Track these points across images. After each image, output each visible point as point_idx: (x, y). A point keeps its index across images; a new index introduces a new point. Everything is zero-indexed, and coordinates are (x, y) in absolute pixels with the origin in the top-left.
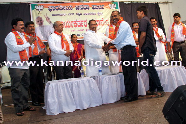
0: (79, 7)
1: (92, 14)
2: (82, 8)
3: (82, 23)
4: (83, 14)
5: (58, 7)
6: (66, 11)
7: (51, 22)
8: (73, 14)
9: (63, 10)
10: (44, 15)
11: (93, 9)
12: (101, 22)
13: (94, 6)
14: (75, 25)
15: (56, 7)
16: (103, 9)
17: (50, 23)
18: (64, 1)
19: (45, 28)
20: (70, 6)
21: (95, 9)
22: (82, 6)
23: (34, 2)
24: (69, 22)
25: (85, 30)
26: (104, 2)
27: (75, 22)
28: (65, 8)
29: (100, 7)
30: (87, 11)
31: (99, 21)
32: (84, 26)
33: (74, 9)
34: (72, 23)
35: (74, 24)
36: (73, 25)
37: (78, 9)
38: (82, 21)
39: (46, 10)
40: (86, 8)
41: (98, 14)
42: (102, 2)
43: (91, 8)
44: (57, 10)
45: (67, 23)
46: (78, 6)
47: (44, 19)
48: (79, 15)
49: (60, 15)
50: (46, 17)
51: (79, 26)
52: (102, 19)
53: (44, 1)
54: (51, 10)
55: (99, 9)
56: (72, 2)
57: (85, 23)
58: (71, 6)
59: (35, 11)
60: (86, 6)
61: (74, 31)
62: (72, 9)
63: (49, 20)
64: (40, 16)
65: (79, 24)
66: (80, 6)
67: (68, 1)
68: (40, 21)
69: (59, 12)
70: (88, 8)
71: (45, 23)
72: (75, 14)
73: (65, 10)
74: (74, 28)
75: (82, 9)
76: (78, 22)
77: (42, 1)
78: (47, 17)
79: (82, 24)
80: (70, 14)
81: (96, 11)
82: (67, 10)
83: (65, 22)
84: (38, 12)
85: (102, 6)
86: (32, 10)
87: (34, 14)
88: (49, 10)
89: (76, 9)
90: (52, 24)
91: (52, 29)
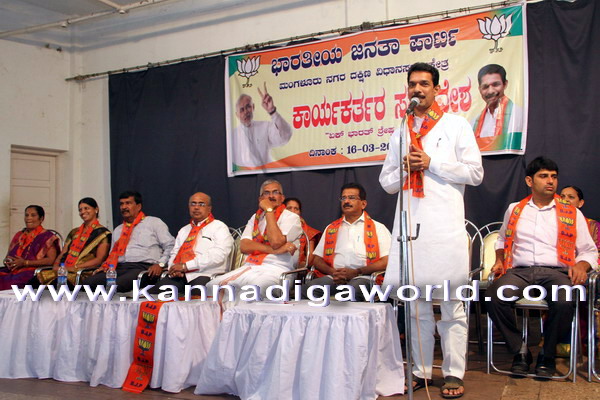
0: (364, 49)
2: (373, 51)
3: (368, 105)
4: (374, 72)
5: (298, 57)
6: (322, 67)
7: (275, 111)
8: (341, 78)
9: (313, 67)
10: (259, 90)
11: (413, 49)
13: (416, 38)
14: (346, 114)
15: (293, 58)
16: (452, 44)
17: (271, 114)
18: (320, 34)
19: (256, 129)
20: (333, 51)
21: (420, 48)
22: (373, 44)
23: (236, 49)
24: (328, 106)
25: (375, 132)
26: (463, 14)
27: (346, 103)
28: (317, 58)
29: (439, 39)
30: (389, 61)
32: (373, 116)
33: (347, 58)
34: (336, 109)
35: (343, 110)
36: (338, 116)
37: (360, 57)
38: (369, 100)
39: (266, 69)
40: (386, 48)
42: (452, 16)
43: (405, 48)
44: (295, 68)
45: (322, 111)
46: (360, 46)
47: (257, 101)
48: (360, 77)
49: (303, 84)
50: (264, 94)
51: (358, 118)
52: (445, 83)
53: (262, 44)
54: (279, 70)
55: (437, 46)
56: (343, 34)
57: (380, 104)
58: (339, 50)
59: (236, 79)
60: (388, 42)
61: (338, 135)
62: (339, 60)
63: (270, 105)
64: (247, 91)
65: (358, 112)
66: (366, 45)
67: (332, 32)
68: (246, 109)
69: (303, 74)
70: (394, 48)
71: (260, 113)
72: (348, 76)
73: (317, 64)
74: (341, 126)
75: (372, 55)
76: (355, 102)
77: (256, 46)
78: (267, 95)
79: (368, 112)
80: (330, 80)
81: (424, 56)
82: (325, 63)
83: (316, 106)
84: (244, 81)
85: (452, 32)
86: (230, 75)
87: (233, 88)
88: (274, 71)
89: (354, 58)
90: (279, 116)
91: (274, 133)
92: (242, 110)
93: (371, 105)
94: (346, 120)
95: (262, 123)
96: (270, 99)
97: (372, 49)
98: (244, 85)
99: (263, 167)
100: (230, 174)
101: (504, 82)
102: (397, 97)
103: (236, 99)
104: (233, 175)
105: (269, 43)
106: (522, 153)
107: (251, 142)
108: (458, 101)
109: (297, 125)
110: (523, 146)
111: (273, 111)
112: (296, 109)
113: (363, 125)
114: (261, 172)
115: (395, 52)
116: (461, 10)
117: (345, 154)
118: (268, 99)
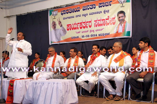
0: (86, 7)
1: (98, 13)
3: (87, 23)
4: (89, 14)
5: (68, 10)
6: (74, 13)
7: (62, 26)
8: (80, 16)
9: (72, 13)
10: (58, 20)
11: (99, 7)
12: (106, 21)
13: (100, 4)
14: (81, 26)
15: (67, 10)
16: (110, 5)
17: (61, 27)
18: (74, 3)
19: (57, 31)
20: (78, 8)
21: (101, 7)
22: (89, 6)
23: (51, 8)
24: (76, 24)
25: (89, 31)
27: (81, 23)
28: (73, 10)
29: (107, 4)
30: (93, 11)
31: (104, 20)
32: (88, 27)
33: (81, 10)
34: (78, 25)
35: (80, 25)
36: (79, 27)
37: (85, 10)
38: (87, 22)
39: (59, 14)
40: (92, 7)
41: (104, 12)
43: (97, 7)
44: (67, 13)
45: (74, 25)
46: (85, 7)
47: (57, 23)
48: (85, 15)
49: (69, 18)
50: (59, 21)
51: (84, 28)
52: (108, 17)
53: (59, 6)
54: (63, 14)
55: (106, 6)
56: (80, 3)
57: (90, 23)
58: (79, 8)
60: (92, 5)
61: (79, 32)
62: (79, 11)
63: (61, 24)
64: (54, 20)
65: (84, 26)
66: (87, 6)
67: (78, 2)
68: (54, 25)
69: (69, 15)
70: (94, 7)
72: (82, 15)
73: (73, 12)
74: (79, 30)
75: (88, 9)
76: (84, 23)
77: (57, 7)
78: (60, 21)
79: (87, 25)
80: (77, 16)
81: (103, 9)
82: (75, 12)
83: (73, 24)
84: (53, 17)
85: (110, 2)
86: (50, 16)
87: (51, 19)
89: (83, 10)
90: (63, 27)
91: (62, 32)
92: (53, 25)
93: (88, 23)
94: (81, 28)
95: (58, 29)
96: (61, 22)
97: (88, 7)
98: (53, 19)
99: (59, 42)
100: (50, 44)
101: (125, 16)
102: (95, 21)
103: (51, 22)
104: (51, 44)
105: (60, 6)
106: (131, 37)
107: (56, 35)
108: (112, 22)
109: (68, 30)
110: (131, 35)
111: (61, 26)
112: (68, 25)
113: (86, 29)
114: (59, 43)
117: (81, 38)
118: (60, 22)
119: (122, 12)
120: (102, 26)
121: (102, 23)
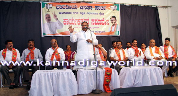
0: (83, 7)
1: (94, 14)
2: (86, 8)
4: (86, 13)
5: (65, 6)
6: (71, 10)
8: (77, 13)
9: (69, 9)
10: (52, 13)
11: (96, 9)
12: (102, 21)
13: (97, 7)
14: (79, 22)
15: (63, 6)
16: (105, 10)
17: (57, 20)
18: (71, 1)
19: (52, 24)
20: (75, 6)
21: (97, 9)
22: (86, 6)
23: (44, 1)
24: (74, 20)
26: (107, 3)
27: (79, 20)
28: (70, 7)
30: (90, 11)
31: (100, 20)
33: (79, 8)
34: (76, 21)
37: (82, 9)
38: (85, 20)
39: (54, 8)
40: (89, 8)
41: (100, 14)
42: (104, 3)
43: (94, 9)
44: (64, 9)
45: (72, 21)
47: (52, 16)
48: (83, 14)
49: (66, 13)
50: (54, 14)
52: (103, 18)
53: (53, 1)
54: (59, 9)
55: (101, 9)
56: (77, 2)
57: (88, 21)
59: (45, 9)
60: (90, 6)
62: (77, 9)
63: (56, 17)
64: (48, 13)
67: (74, 1)
68: (48, 18)
71: (53, 19)
72: (79, 13)
73: (70, 9)
75: (86, 9)
76: (81, 20)
77: (51, 1)
78: (55, 15)
80: (74, 13)
81: (98, 11)
82: (73, 9)
83: (70, 19)
84: (48, 10)
85: (104, 7)
86: (42, 8)
88: (57, 8)
89: (81, 9)
90: (59, 21)
91: (58, 25)
94: (79, 24)
95: (54, 22)
96: (56, 16)
97: (86, 7)
99: (54, 35)
101: (116, 20)
102: (92, 20)
103: (44, 15)
104: (43, 36)
105: (55, 1)
107: (50, 28)
108: (106, 23)
109: (65, 24)
110: (119, 34)
111: (57, 19)
112: (64, 20)
114: (53, 36)
115: (91, 9)
116: (106, 3)
118: (55, 16)
119: (114, 17)
120: (98, 25)
121: (98, 23)
